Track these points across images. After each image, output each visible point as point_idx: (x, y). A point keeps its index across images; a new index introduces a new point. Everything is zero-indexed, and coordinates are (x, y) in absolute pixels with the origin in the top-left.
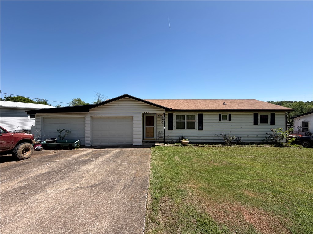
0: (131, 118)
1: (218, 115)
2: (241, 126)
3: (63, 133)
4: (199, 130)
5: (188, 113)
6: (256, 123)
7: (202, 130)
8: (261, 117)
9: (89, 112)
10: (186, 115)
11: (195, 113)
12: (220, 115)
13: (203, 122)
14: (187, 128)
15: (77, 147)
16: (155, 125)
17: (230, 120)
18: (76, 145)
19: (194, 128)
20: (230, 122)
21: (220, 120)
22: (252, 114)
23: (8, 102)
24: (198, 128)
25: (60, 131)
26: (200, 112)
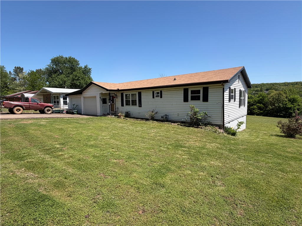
0: (95, 97)
1: (152, 93)
2: (172, 104)
3: (75, 106)
4: (139, 107)
5: (132, 92)
6: (186, 100)
7: (141, 107)
8: (193, 92)
9: (83, 94)
10: (131, 93)
11: (136, 92)
12: (153, 92)
13: (142, 99)
14: (132, 105)
15: (76, 114)
16: (114, 102)
17: (161, 97)
18: (75, 113)
19: (136, 105)
20: (161, 99)
21: (153, 97)
22: (182, 90)
23: (69, 89)
24: (138, 105)
25: (74, 105)
26: (139, 91)
